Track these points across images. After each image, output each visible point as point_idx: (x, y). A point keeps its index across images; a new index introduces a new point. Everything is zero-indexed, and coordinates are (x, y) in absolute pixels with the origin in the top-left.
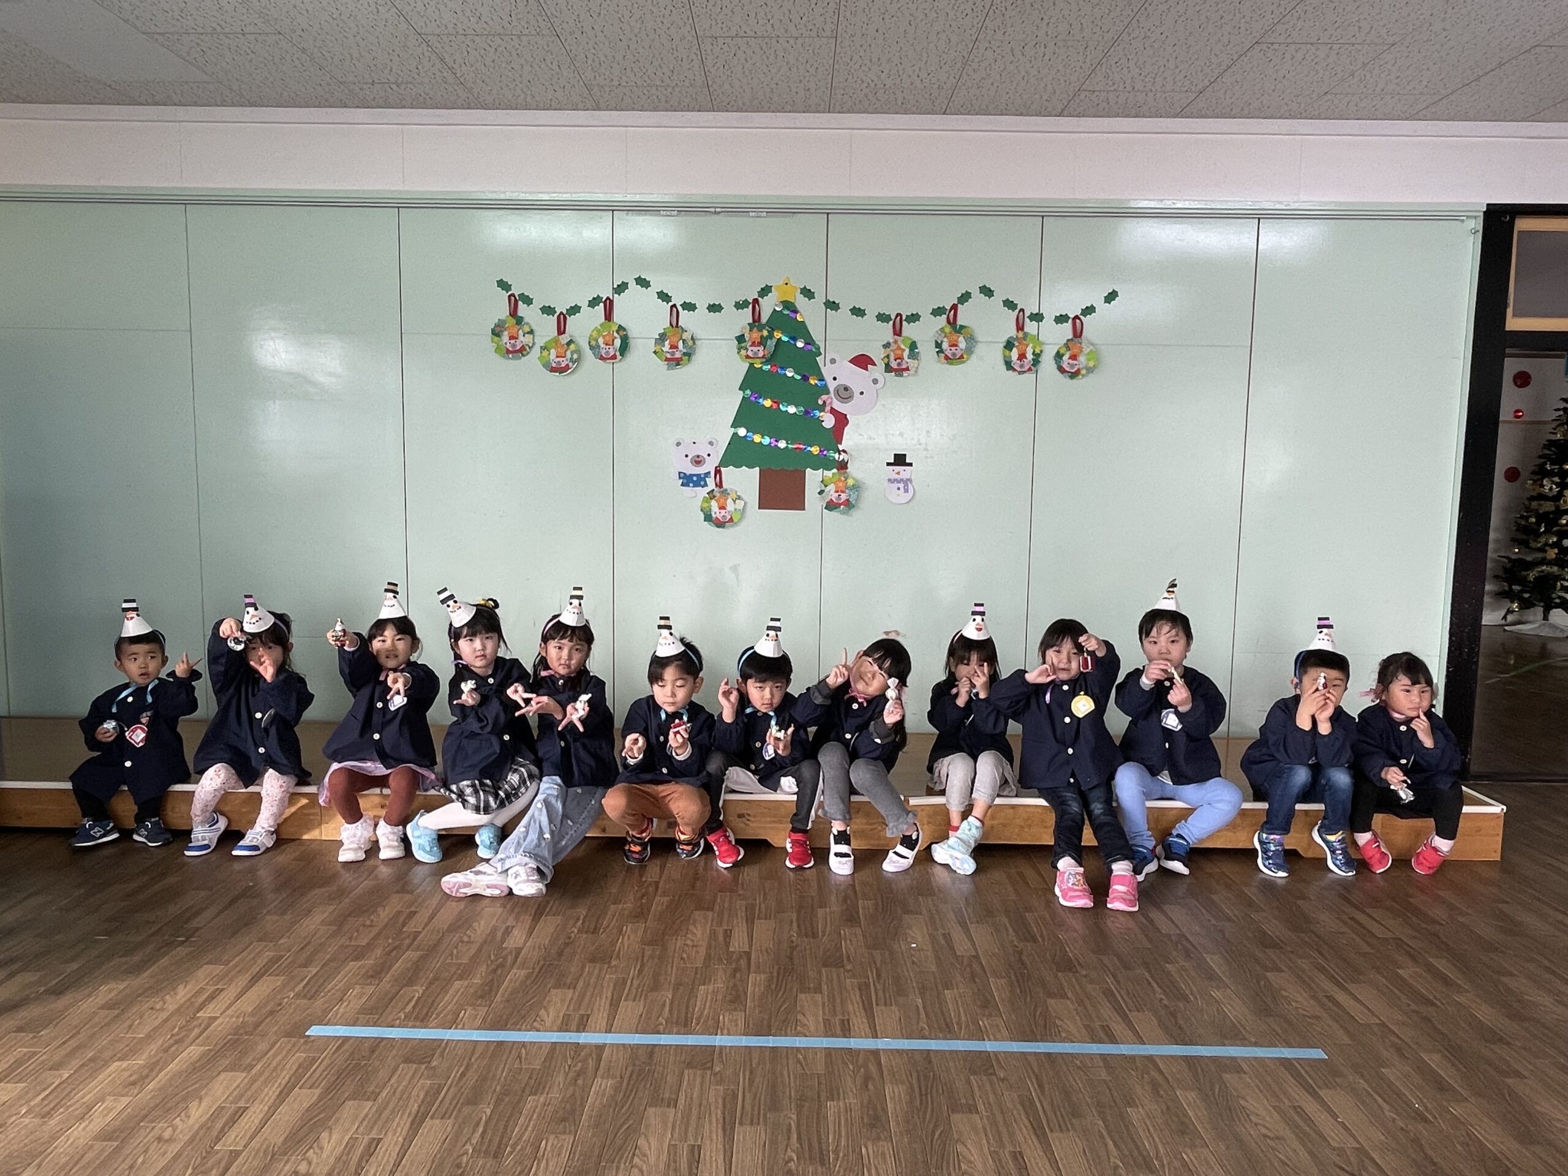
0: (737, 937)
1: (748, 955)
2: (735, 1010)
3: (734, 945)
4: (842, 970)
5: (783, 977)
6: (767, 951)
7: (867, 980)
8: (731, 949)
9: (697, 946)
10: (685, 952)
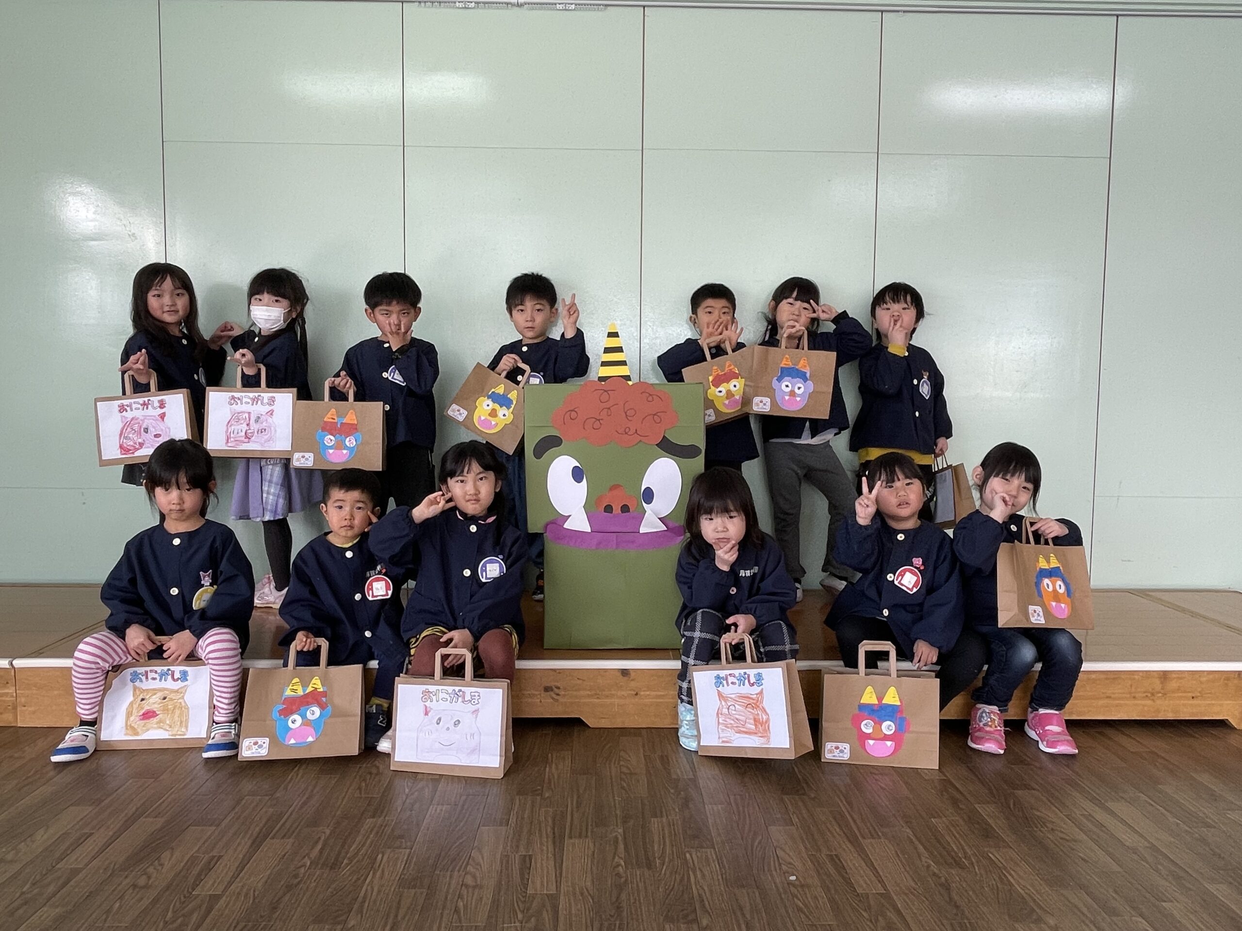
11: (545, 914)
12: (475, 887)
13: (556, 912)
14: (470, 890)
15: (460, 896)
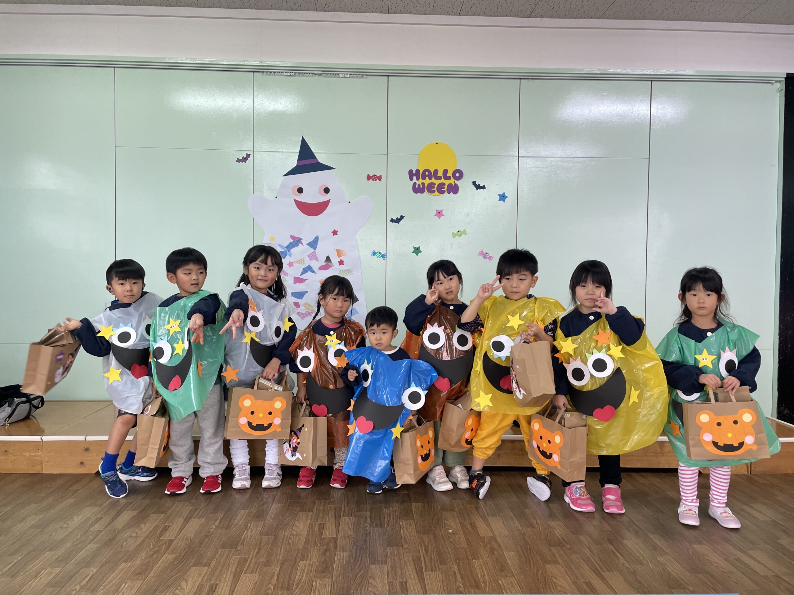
0: (328, 528)
1: (335, 540)
2: (325, 577)
3: (325, 533)
4: (401, 548)
5: (360, 554)
6: (348, 537)
7: (418, 555)
8: (324, 536)
9: (300, 535)
10: (291, 539)
11: (330, 544)
12: (297, 535)
13: (336, 543)
14: (295, 536)
15: (290, 538)
